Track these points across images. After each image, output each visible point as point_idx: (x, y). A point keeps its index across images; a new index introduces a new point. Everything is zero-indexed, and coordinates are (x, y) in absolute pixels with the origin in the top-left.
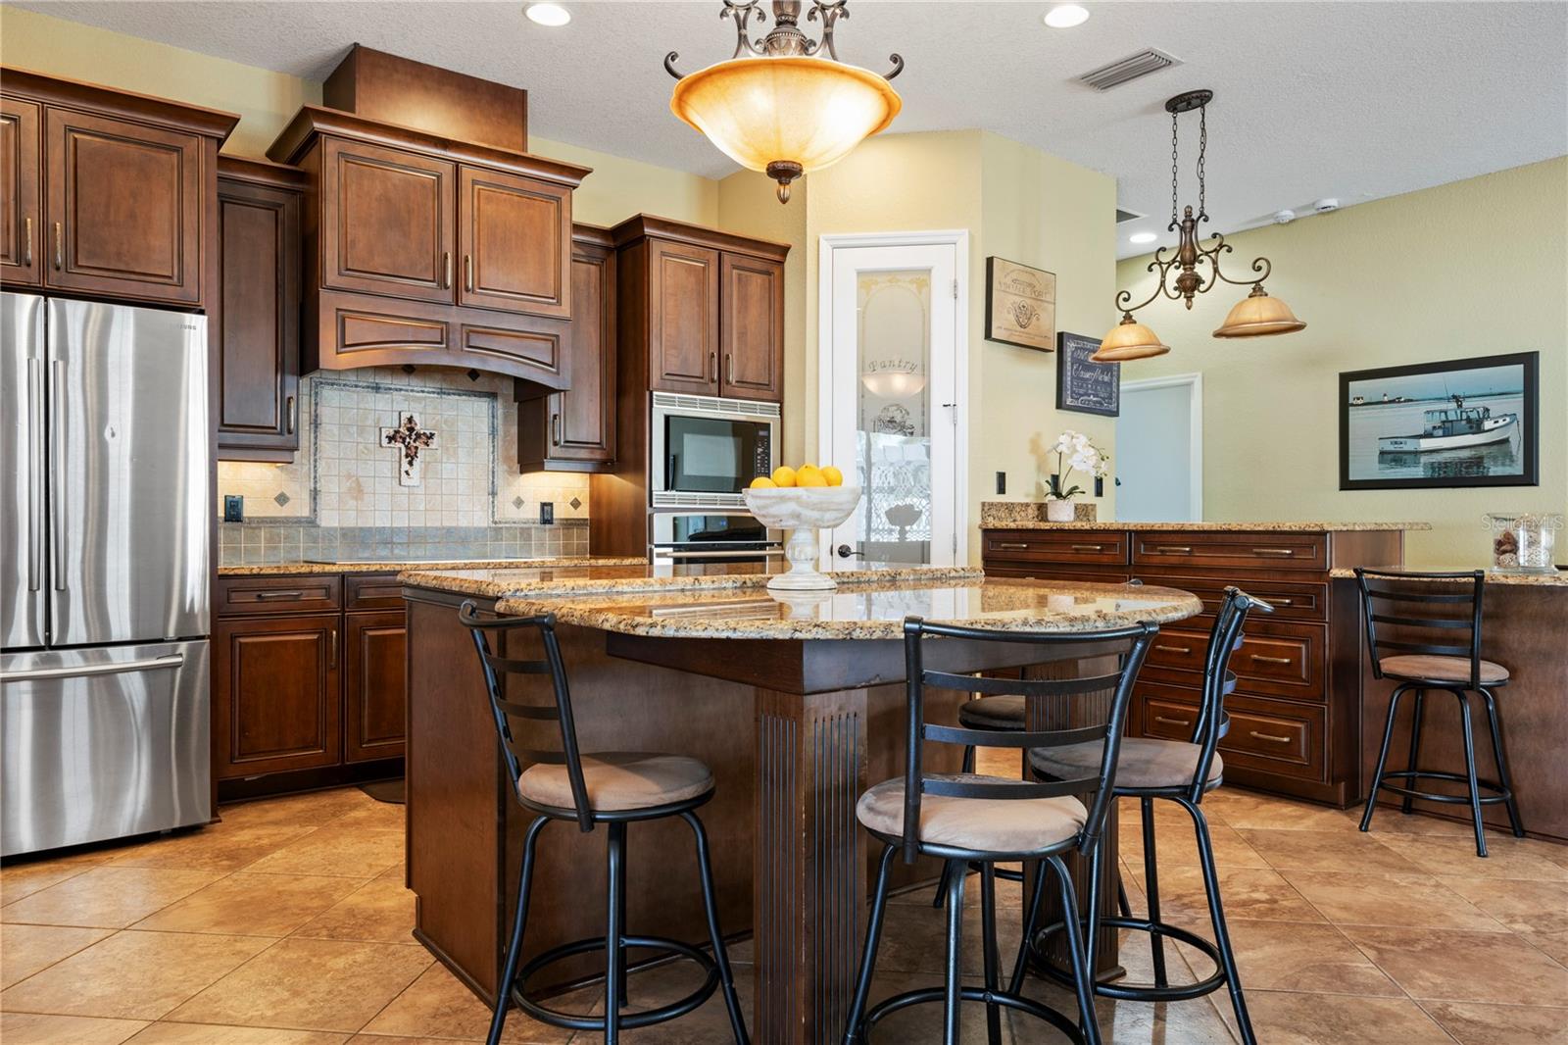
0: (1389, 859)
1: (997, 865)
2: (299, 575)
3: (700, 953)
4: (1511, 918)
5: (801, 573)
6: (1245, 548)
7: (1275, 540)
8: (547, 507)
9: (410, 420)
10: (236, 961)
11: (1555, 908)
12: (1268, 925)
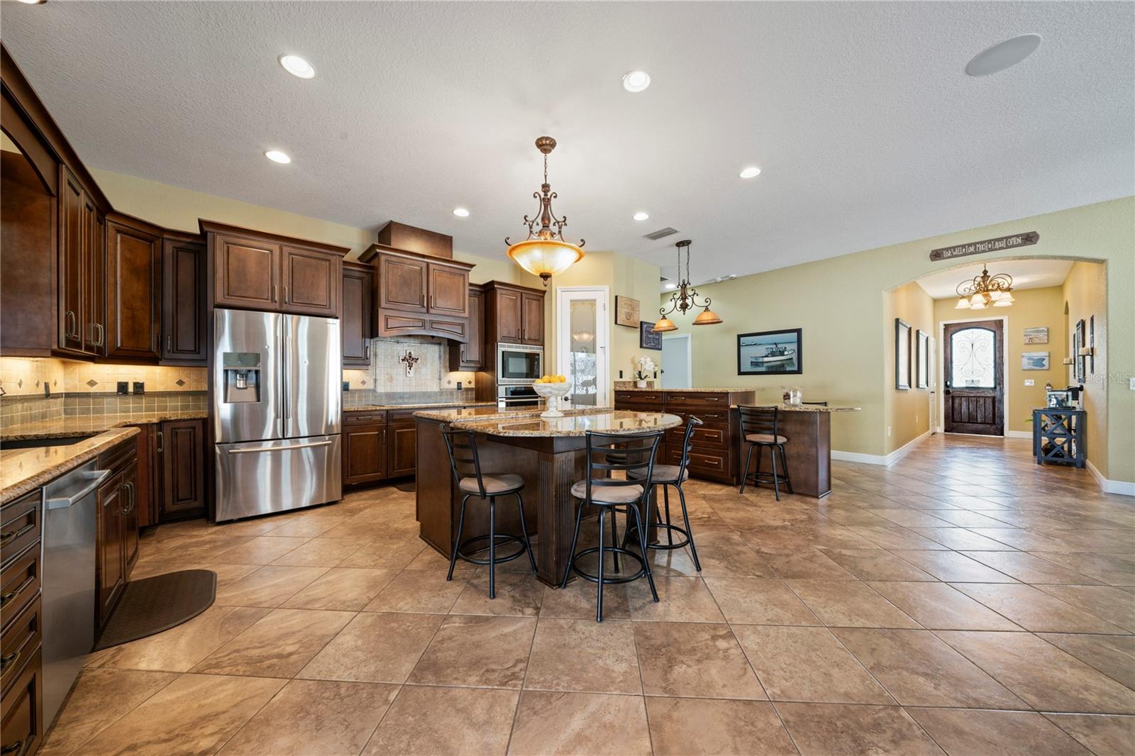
0: (748, 503)
1: (617, 507)
2: (372, 411)
3: (520, 539)
4: (784, 520)
5: (552, 411)
6: (703, 398)
7: (712, 395)
8: (459, 384)
9: (410, 353)
10: (358, 547)
11: (798, 517)
12: (706, 525)
